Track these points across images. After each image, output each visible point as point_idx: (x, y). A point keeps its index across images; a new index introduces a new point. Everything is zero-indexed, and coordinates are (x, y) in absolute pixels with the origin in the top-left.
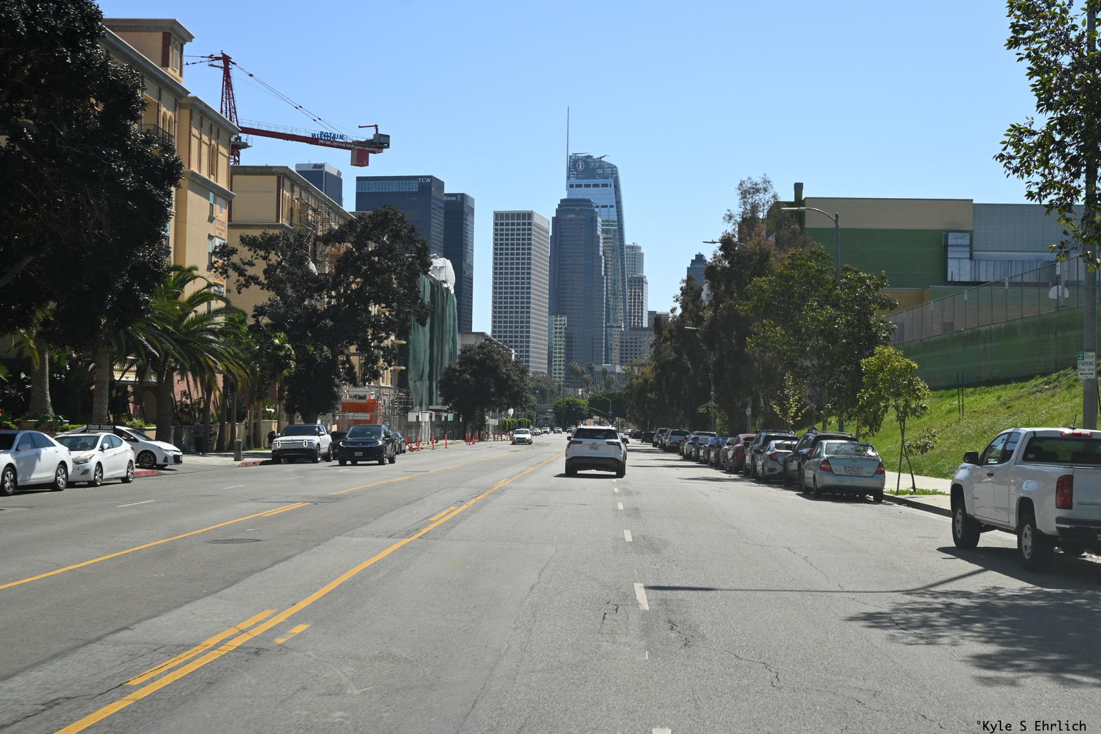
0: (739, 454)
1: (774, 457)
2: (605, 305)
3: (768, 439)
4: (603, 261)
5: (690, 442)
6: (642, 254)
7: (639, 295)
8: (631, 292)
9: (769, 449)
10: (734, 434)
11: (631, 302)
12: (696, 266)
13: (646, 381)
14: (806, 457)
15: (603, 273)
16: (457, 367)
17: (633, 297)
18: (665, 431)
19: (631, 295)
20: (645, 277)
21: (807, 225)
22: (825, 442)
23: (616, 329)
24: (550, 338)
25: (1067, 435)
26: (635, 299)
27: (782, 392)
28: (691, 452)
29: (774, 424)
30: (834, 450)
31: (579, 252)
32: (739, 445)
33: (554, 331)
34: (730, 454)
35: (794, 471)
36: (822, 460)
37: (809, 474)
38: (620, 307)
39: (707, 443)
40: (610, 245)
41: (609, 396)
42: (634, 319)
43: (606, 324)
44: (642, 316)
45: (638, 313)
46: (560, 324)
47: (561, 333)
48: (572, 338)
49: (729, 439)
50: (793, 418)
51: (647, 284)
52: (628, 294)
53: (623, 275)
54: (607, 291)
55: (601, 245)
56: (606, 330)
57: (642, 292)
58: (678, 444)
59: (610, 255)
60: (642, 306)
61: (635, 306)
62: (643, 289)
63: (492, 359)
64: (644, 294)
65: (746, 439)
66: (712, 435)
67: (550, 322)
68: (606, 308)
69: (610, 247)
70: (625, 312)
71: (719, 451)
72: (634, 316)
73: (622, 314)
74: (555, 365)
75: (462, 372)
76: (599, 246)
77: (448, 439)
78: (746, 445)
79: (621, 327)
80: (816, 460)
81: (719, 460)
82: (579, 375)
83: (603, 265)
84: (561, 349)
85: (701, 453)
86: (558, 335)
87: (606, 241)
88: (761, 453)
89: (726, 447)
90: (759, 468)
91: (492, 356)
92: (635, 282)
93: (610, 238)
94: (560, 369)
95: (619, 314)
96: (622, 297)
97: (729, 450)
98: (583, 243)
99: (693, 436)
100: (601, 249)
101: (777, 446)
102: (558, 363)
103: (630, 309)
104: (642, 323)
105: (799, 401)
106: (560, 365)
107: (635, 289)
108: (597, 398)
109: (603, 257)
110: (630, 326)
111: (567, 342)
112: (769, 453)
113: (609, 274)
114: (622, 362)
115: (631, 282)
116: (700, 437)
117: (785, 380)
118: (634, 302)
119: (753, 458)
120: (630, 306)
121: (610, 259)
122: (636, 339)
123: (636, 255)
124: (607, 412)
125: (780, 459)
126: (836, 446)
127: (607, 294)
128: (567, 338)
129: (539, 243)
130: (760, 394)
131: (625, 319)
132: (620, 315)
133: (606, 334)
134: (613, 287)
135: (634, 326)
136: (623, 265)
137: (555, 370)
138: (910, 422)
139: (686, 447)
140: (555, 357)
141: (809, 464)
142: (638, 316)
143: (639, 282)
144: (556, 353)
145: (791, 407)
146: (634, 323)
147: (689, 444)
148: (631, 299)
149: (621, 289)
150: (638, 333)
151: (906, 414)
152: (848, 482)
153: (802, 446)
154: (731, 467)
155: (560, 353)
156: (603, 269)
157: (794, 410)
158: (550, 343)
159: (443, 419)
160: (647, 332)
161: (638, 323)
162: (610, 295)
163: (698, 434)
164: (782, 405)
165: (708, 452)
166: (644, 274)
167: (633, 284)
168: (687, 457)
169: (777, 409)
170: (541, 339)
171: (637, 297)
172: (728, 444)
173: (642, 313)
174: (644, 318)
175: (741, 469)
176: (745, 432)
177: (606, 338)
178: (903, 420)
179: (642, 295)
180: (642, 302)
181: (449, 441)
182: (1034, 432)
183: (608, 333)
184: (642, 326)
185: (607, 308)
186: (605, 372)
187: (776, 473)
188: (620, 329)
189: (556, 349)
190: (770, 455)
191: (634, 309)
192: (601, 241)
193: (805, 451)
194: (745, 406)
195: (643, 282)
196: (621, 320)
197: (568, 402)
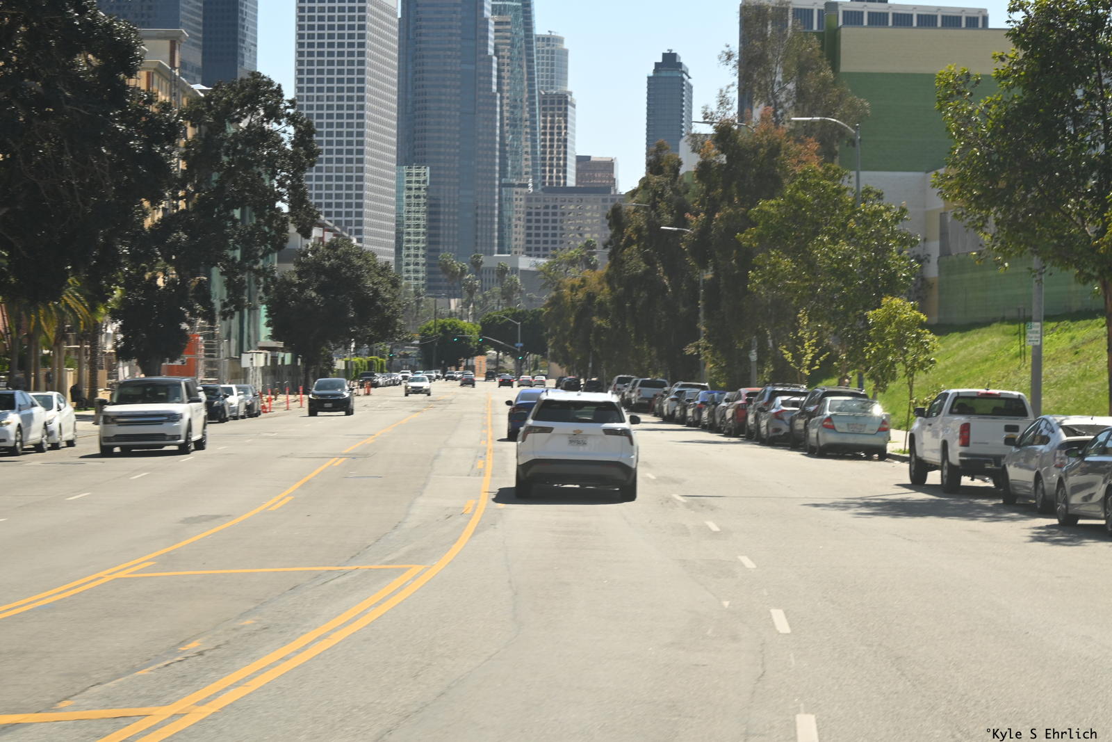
0: (741, 412)
1: (780, 416)
2: (497, 146)
3: (775, 394)
4: (495, 65)
5: (673, 397)
6: (565, 52)
7: (559, 128)
8: (545, 122)
9: (774, 407)
10: (733, 387)
11: (544, 140)
12: (664, 74)
13: (591, 297)
14: (812, 415)
15: (494, 88)
16: (295, 278)
17: (548, 131)
18: (628, 380)
19: (545, 128)
20: (571, 93)
21: (844, 67)
22: (829, 399)
23: (519, 190)
24: (399, 208)
25: (982, 394)
26: (552, 134)
27: (796, 333)
28: (674, 412)
29: (784, 375)
30: (837, 407)
31: (450, 49)
32: (740, 402)
33: (405, 194)
34: (729, 414)
35: (801, 431)
36: (825, 417)
37: (813, 432)
38: (526, 150)
39: (697, 400)
40: (508, 34)
41: (517, 316)
42: (551, 171)
43: (500, 181)
44: (565, 165)
45: (559, 159)
46: (418, 182)
47: (418, 197)
48: (439, 206)
49: (728, 394)
50: (809, 367)
51: (574, 106)
52: (539, 125)
53: (532, 91)
54: (502, 119)
55: (491, 35)
56: (500, 192)
57: (566, 122)
58: (651, 400)
59: (506, 54)
60: (565, 147)
61: (552, 146)
62: (566, 115)
63: (351, 266)
64: (569, 125)
65: (749, 394)
66: (703, 388)
67: (399, 177)
68: (500, 151)
69: (507, 38)
70: (534, 159)
71: (714, 409)
72: (551, 165)
73: (530, 163)
74: (408, 256)
75: (302, 288)
76: (487, 38)
77: (290, 394)
78: (749, 402)
79: (526, 186)
80: (820, 417)
81: (714, 420)
82: (455, 276)
83: (495, 73)
84: (418, 226)
85: (690, 412)
86: (413, 200)
87: (500, 27)
88: (765, 411)
89: (724, 404)
90: (763, 430)
91: (349, 262)
92: (552, 102)
93: (507, 23)
94: (417, 264)
95: (524, 163)
96: (528, 130)
97: (727, 408)
98: (459, 32)
99: (676, 389)
100: (491, 43)
101: (784, 403)
102: (412, 252)
103: (544, 153)
104: (565, 178)
105: (816, 345)
106: (416, 256)
107: (553, 116)
108: (495, 319)
109: (495, 58)
110: (544, 183)
111: (430, 213)
112: (774, 411)
113: (505, 88)
114: (529, 249)
115: (544, 102)
116: (688, 390)
117: (800, 318)
118: (552, 140)
119: (757, 418)
120: (544, 146)
121: (506, 61)
122: (555, 207)
123: (554, 54)
124: (514, 346)
125: (787, 418)
126: (840, 403)
127: (502, 125)
128: (431, 206)
129: (379, 34)
130: (768, 332)
131: (535, 171)
132: (526, 164)
133: (500, 199)
134: (512, 113)
135: (551, 183)
136: (530, 73)
137: (408, 264)
138: (920, 377)
139: (667, 405)
140: (409, 241)
141: (815, 421)
142: (558, 165)
143: (560, 103)
144: (409, 234)
145: (806, 354)
146: (551, 178)
147: (672, 400)
148: (544, 134)
149: (526, 115)
150: (559, 196)
151: (913, 369)
152: (851, 440)
153: (810, 403)
154: (730, 430)
155: (417, 234)
156: (494, 80)
157: (809, 357)
158: (399, 215)
159: (279, 363)
160: (575, 196)
161: (558, 178)
162: (507, 128)
163: (683, 386)
164: (794, 351)
165: (699, 411)
166: (569, 88)
167: (548, 106)
168: (669, 419)
169: (788, 356)
170: (382, 209)
171: (556, 131)
172: (727, 401)
173: (565, 159)
174: (568, 169)
175: (741, 431)
176: (748, 385)
177: (500, 205)
178: (912, 375)
179: (566, 128)
180: (566, 140)
181: (291, 397)
182: (958, 393)
183: (504, 197)
184: (565, 183)
185: (503, 151)
186: (502, 271)
187: (782, 433)
188: (525, 190)
189: (409, 226)
190: (776, 413)
191: (551, 153)
192: (491, 28)
193: (812, 408)
194: (748, 348)
195: (566, 102)
196: (527, 173)
197: (443, 327)
